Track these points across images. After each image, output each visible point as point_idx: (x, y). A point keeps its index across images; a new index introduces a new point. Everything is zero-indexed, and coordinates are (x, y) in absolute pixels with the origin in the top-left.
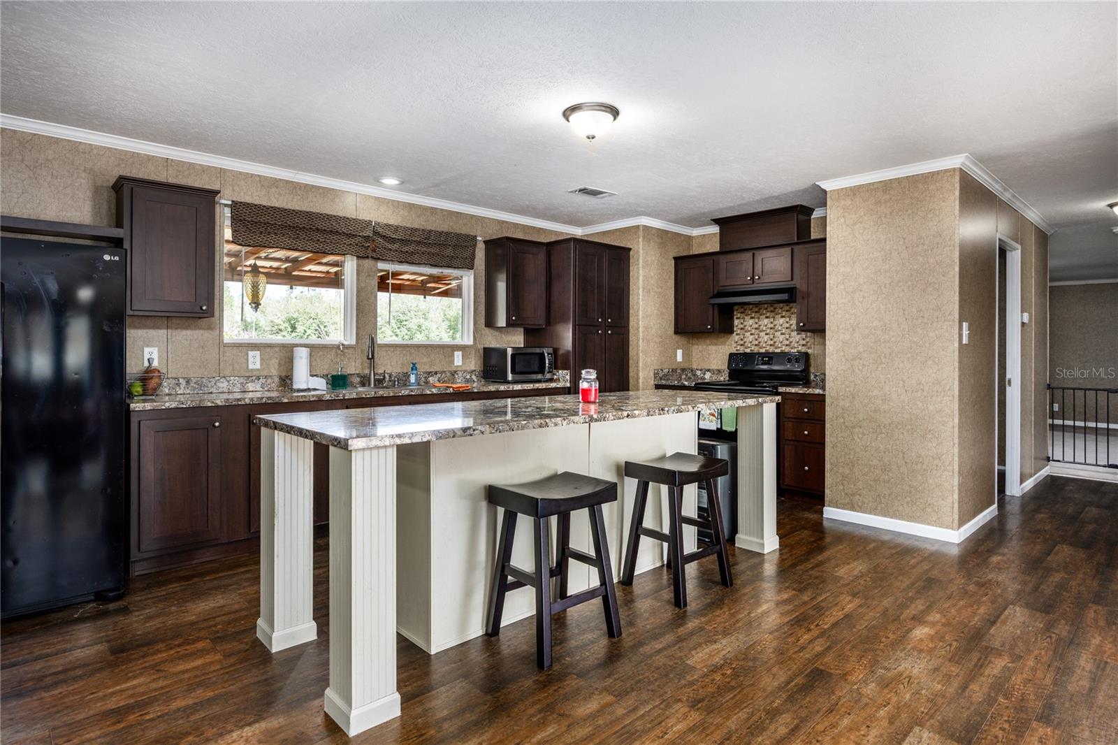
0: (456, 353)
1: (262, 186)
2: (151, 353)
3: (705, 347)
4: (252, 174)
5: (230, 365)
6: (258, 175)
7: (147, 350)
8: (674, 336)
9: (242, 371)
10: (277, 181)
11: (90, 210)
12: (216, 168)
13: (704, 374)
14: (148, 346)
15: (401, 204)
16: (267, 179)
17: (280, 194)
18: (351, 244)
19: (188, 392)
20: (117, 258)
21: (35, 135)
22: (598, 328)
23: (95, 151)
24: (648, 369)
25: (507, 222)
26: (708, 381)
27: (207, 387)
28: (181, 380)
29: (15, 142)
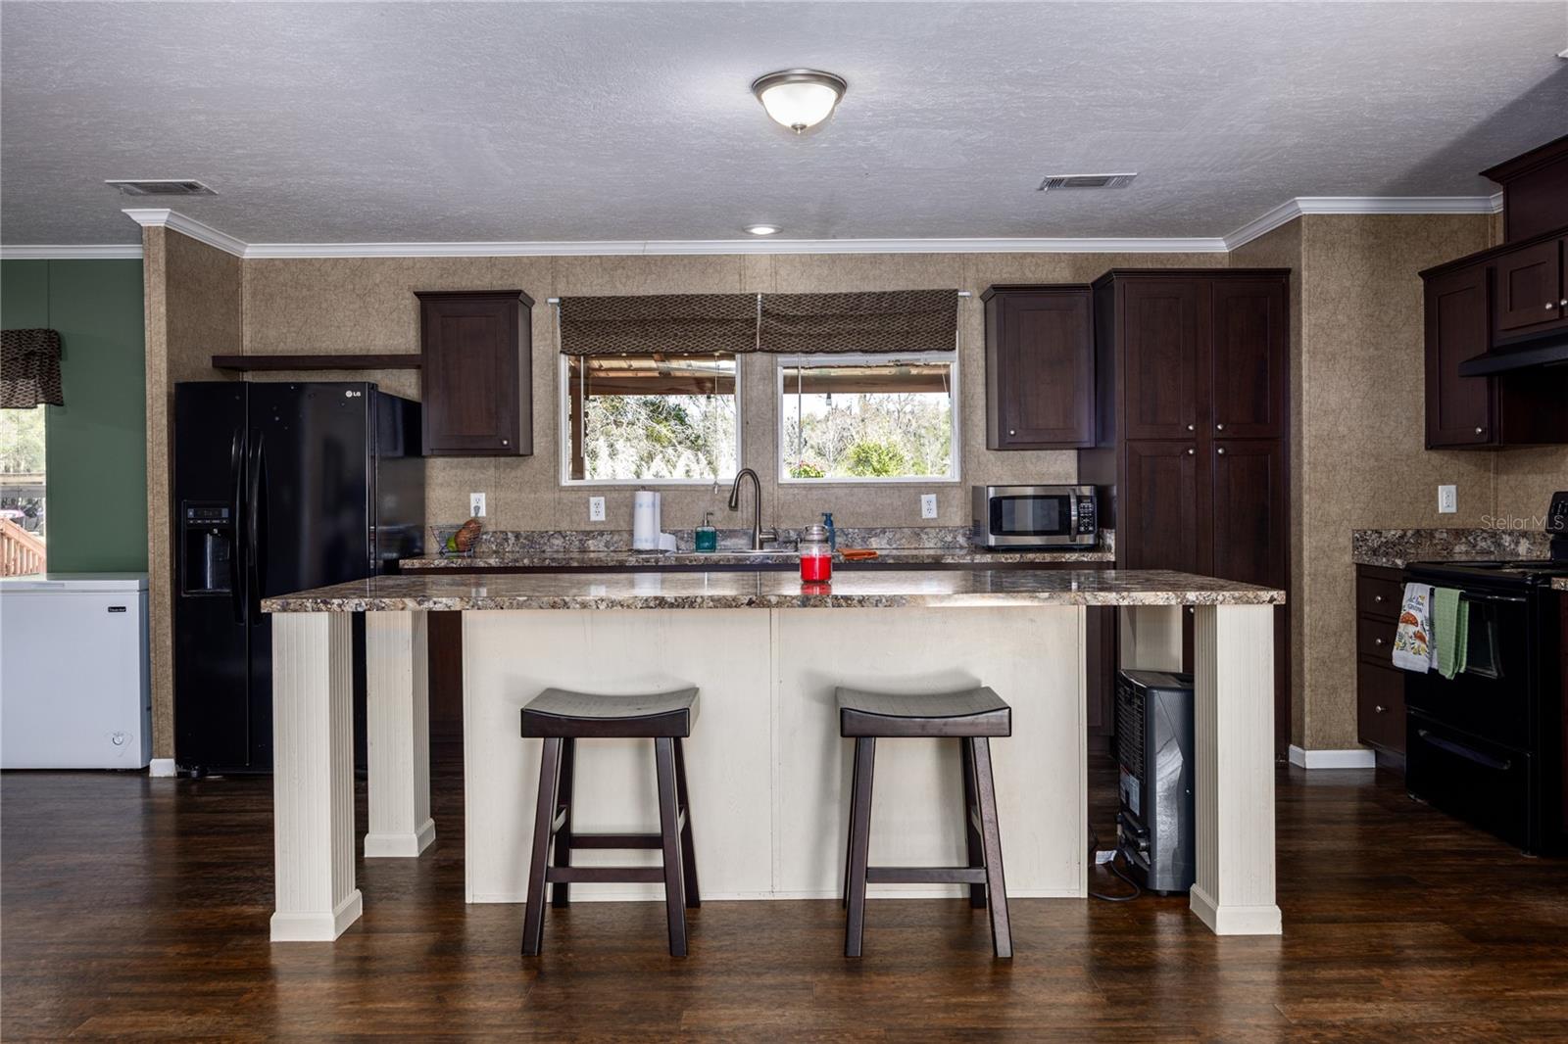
0: (924, 498)
1: (605, 269)
2: (479, 500)
3: (1520, 478)
4: (591, 257)
5: (567, 515)
6: (599, 256)
7: (473, 496)
8: (1425, 455)
9: (583, 524)
10: (623, 260)
11: (415, 334)
12: (547, 257)
13: (1517, 543)
14: (475, 492)
15: (816, 258)
16: (610, 260)
17: (628, 277)
18: (724, 334)
19: (518, 549)
20: (359, 394)
21: (364, 259)
22: (1189, 444)
23: (418, 265)
24: (1332, 529)
25: (1033, 255)
26: (1524, 559)
27: (539, 544)
28: (510, 535)
29: (347, 271)
